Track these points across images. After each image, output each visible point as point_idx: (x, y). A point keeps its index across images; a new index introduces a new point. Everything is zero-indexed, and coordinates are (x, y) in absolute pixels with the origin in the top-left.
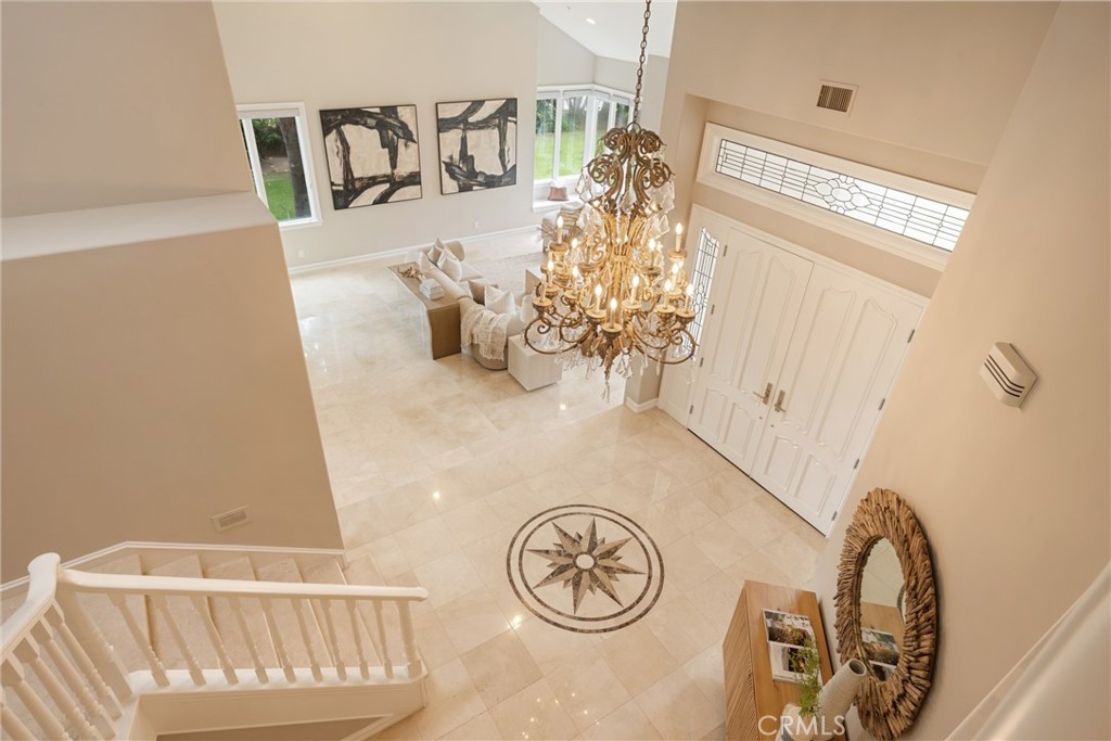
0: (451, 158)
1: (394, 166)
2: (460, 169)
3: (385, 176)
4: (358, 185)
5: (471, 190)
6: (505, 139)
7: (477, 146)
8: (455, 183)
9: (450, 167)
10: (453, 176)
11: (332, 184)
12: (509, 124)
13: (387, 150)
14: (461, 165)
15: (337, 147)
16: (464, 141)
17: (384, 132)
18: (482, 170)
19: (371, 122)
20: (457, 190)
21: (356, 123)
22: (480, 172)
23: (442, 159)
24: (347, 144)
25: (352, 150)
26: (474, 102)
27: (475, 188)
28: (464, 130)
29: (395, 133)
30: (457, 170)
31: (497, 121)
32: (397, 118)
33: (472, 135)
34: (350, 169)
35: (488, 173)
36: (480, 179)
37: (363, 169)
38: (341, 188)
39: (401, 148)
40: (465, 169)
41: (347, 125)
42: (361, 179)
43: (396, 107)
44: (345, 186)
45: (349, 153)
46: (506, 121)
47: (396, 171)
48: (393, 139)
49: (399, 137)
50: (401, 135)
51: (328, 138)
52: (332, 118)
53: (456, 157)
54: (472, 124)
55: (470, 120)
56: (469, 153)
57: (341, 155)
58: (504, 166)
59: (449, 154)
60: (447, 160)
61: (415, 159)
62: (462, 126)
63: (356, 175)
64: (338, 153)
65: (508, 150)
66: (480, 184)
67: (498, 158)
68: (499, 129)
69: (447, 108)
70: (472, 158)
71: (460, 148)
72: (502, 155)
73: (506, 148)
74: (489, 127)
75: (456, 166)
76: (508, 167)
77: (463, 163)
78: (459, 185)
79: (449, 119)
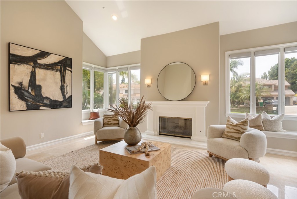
0: (21, 84)
2: (30, 93)
5: (39, 109)
6: (64, 79)
7: (44, 79)
8: (23, 103)
9: (19, 91)
10: (21, 97)
12: (67, 71)
14: (30, 91)
16: (33, 75)
18: (48, 96)
20: (25, 108)
22: (46, 98)
23: (12, 84)
26: (42, 52)
27: (41, 108)
28: (34, 67)
30: (26, 94)
31: (59, 67)
33: (40, 73)
35: (52, 99)
36: (46, 102)
40: (33, 94)
46: (65, 69)
53: (26, 83)
54: (41, 65)
55: (39, 62)
56: (38, 83)
58: (64, 96)
59: (20, 81)
60: (17, 85)
62: (32, 64)
65: (67, 86)
66: (46, 105)
67: (60, 90)
68: (61, 72)
69: (19, 49)
70: (40, 87)
71: (29, 78)
72: (62, 88)
73: (65, 85)
74: (53, 70)
75: (25, 90)
76: (66, 96)
77: (32, 89)
78: (27, 105)
79: (20, 56)
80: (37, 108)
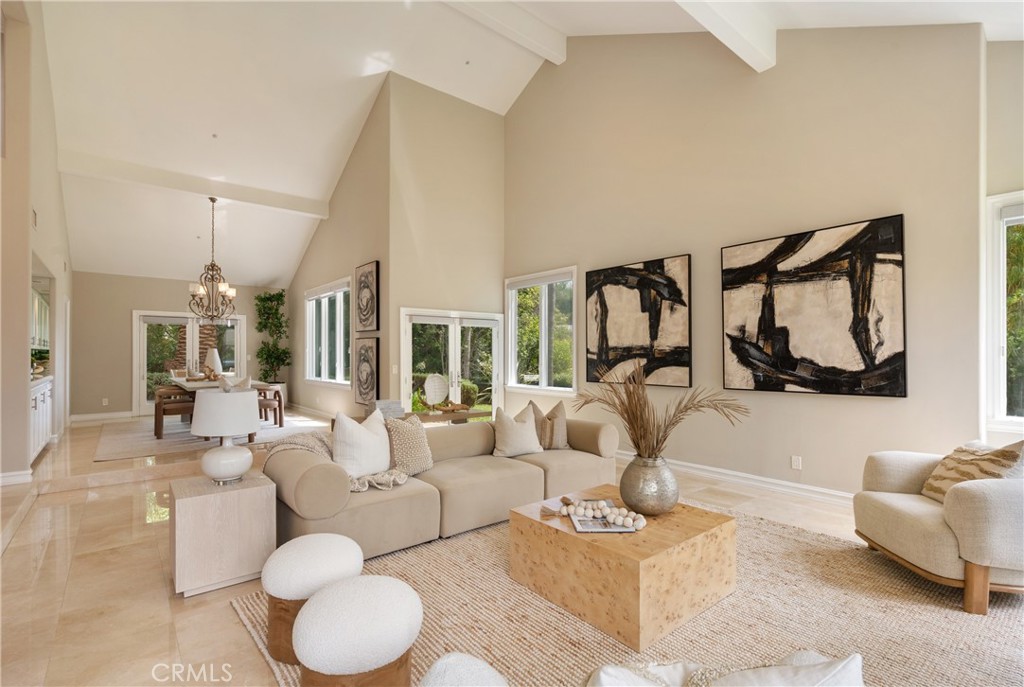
0: (742, 329)
1: (654, 335)
2: (760, 350)
3: (642, 348)
4: (612, 355)
5: (782, 390)
6: (866, 298)
7: (796, 311)
8: (747, 373)
9: (741, 345)
10: (744, 359)
11: (588, 351)
12: (878, 267)
13: (647, 314)
14: (761, 344)
15: (597, 310)
16: (768, 303)
17: (646, 294)
18: (808, 356)
19: (633, 280)
20: (751, 384)
21: (617, 283)
22: (803, 360)
23: (727, 331)
24: (606, 306)
25: (610, 314)
26: (788, 238)
27: (789, 387)
28: (769, 285)
29: (659, 293)
30: (753, 351)
31: (846, 264)
32: (662, 274)
33: (785, 295)
34: (606, 336)
35: (822, 363)
36: (801, 372)
37: (619, 337)
38: (595, 357)
39: (665, 313)
40: (769, 351)
41: (609, 286)
42: (615, 349)
43: (662, 260)
44: (599, 354)
45: (606, 317)
46: (870, 262)
47: (656, 343)
48: (655, 300)
49: (663, 298)
50: (667, 296)
51: (590, 300)
52: (595, 278)
53: (752, 328)
54: (786, 273)
55: (782, 267)
56: (779, 323)
57: (598, 319)
58: (867, 354)
59: (739, 323)
60: (735, 333)
61: (683, 329)
62: (764, 278)
63: (612, 343)
64: (596, 317)
65: (880, 320)
66: (803, 383)
67: (850, 336)
68: (852, 280)
69: (738, 253)
70: (784, 332)
71: (759, 314)
72: (860, 330)
73: (872, 317)
74: (824, 276)
75: (750, 343)
76: (878, 356)
77: (765, 340)
78: (755, 377)
79: (740, 269)
80: (778, 387)
